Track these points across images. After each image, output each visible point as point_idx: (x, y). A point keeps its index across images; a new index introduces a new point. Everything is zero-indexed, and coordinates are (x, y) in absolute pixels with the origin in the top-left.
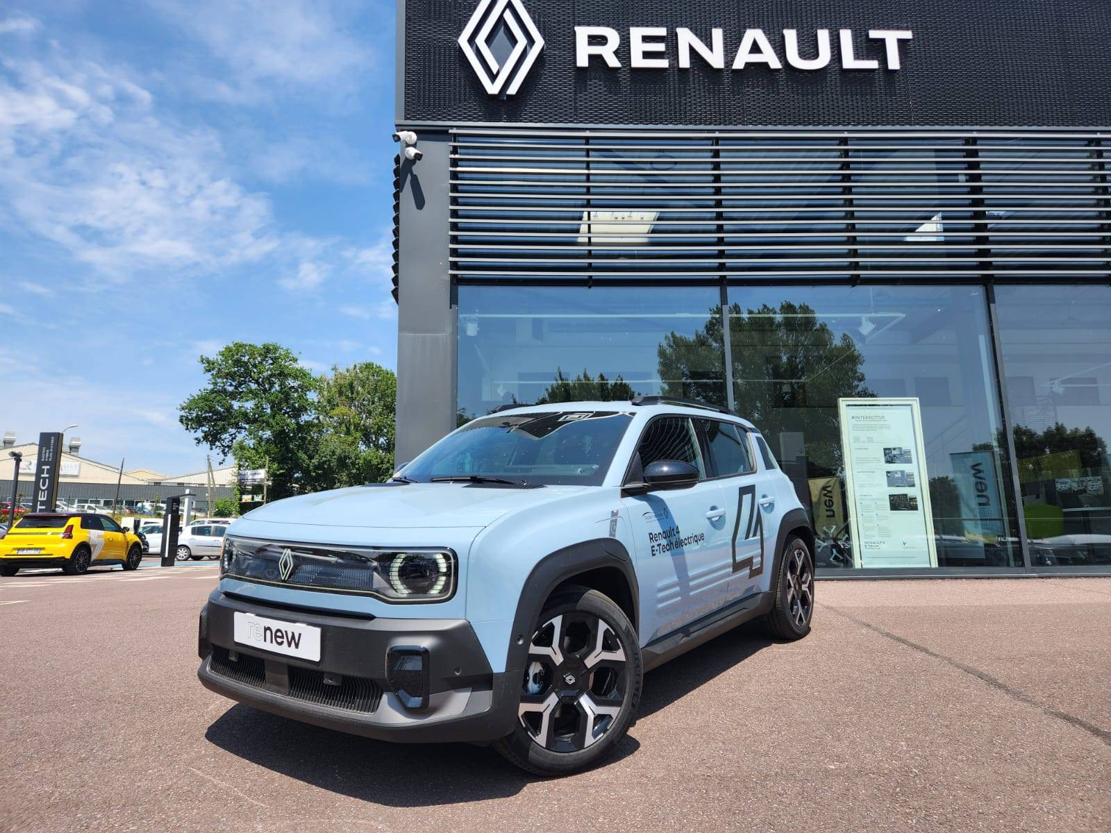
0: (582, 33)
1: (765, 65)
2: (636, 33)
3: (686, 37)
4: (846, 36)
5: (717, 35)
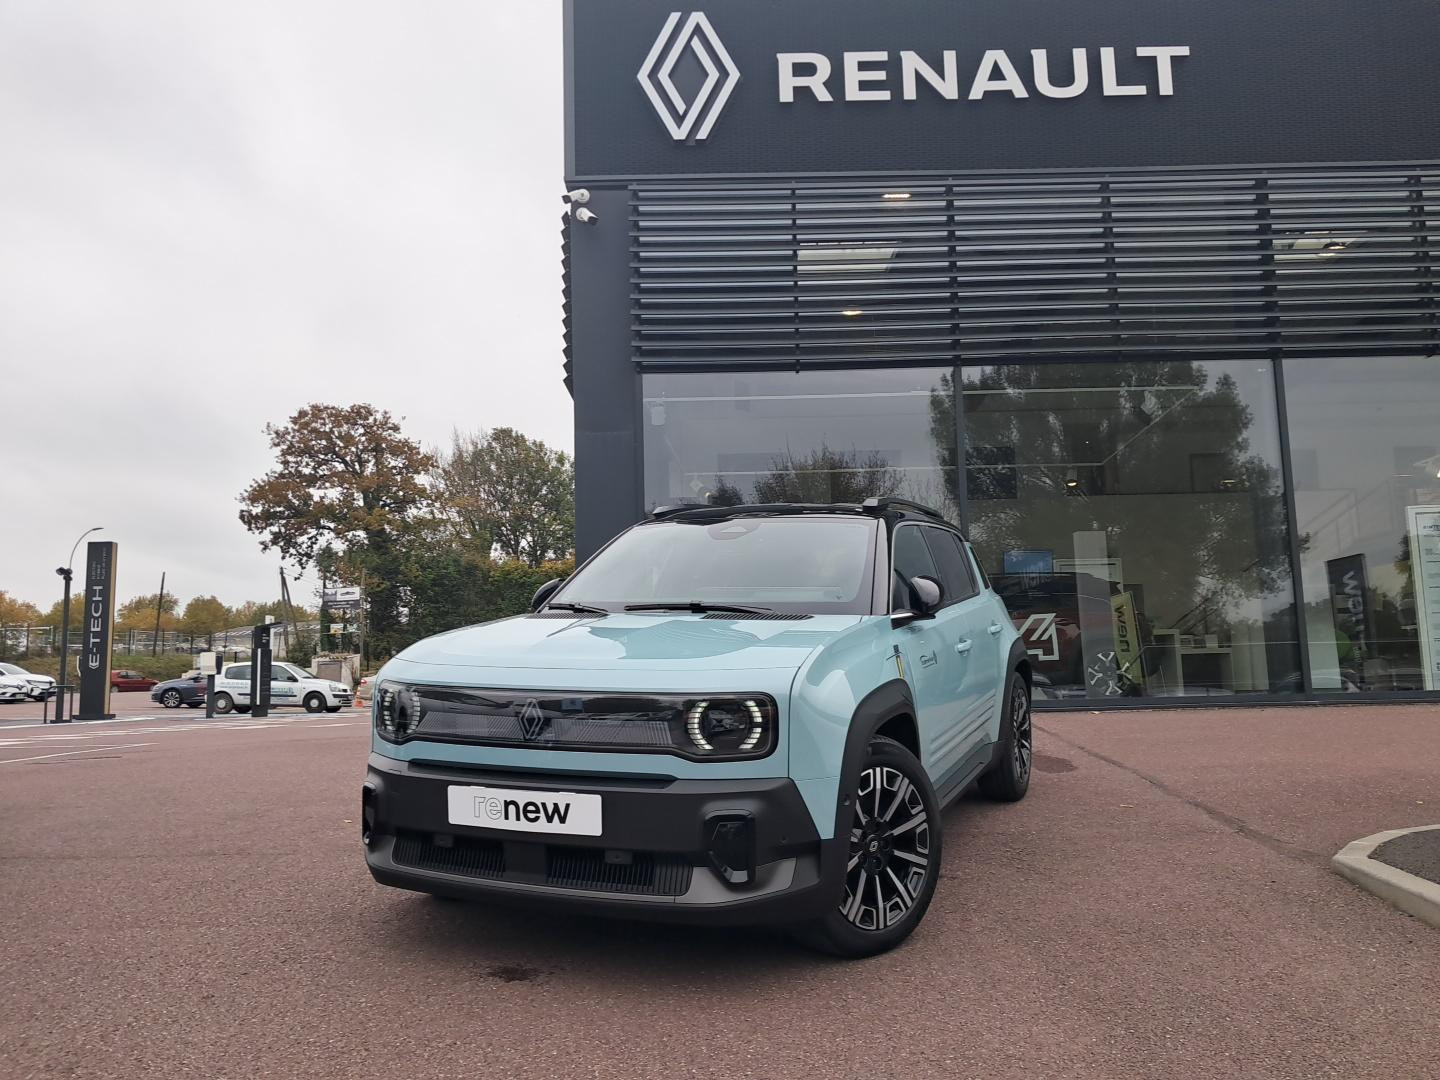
0: (786, 61)
1: (1009, 93)
2: (851, 59)
3: (912, 62)
4: (1108, 55)
5: (950, 58)
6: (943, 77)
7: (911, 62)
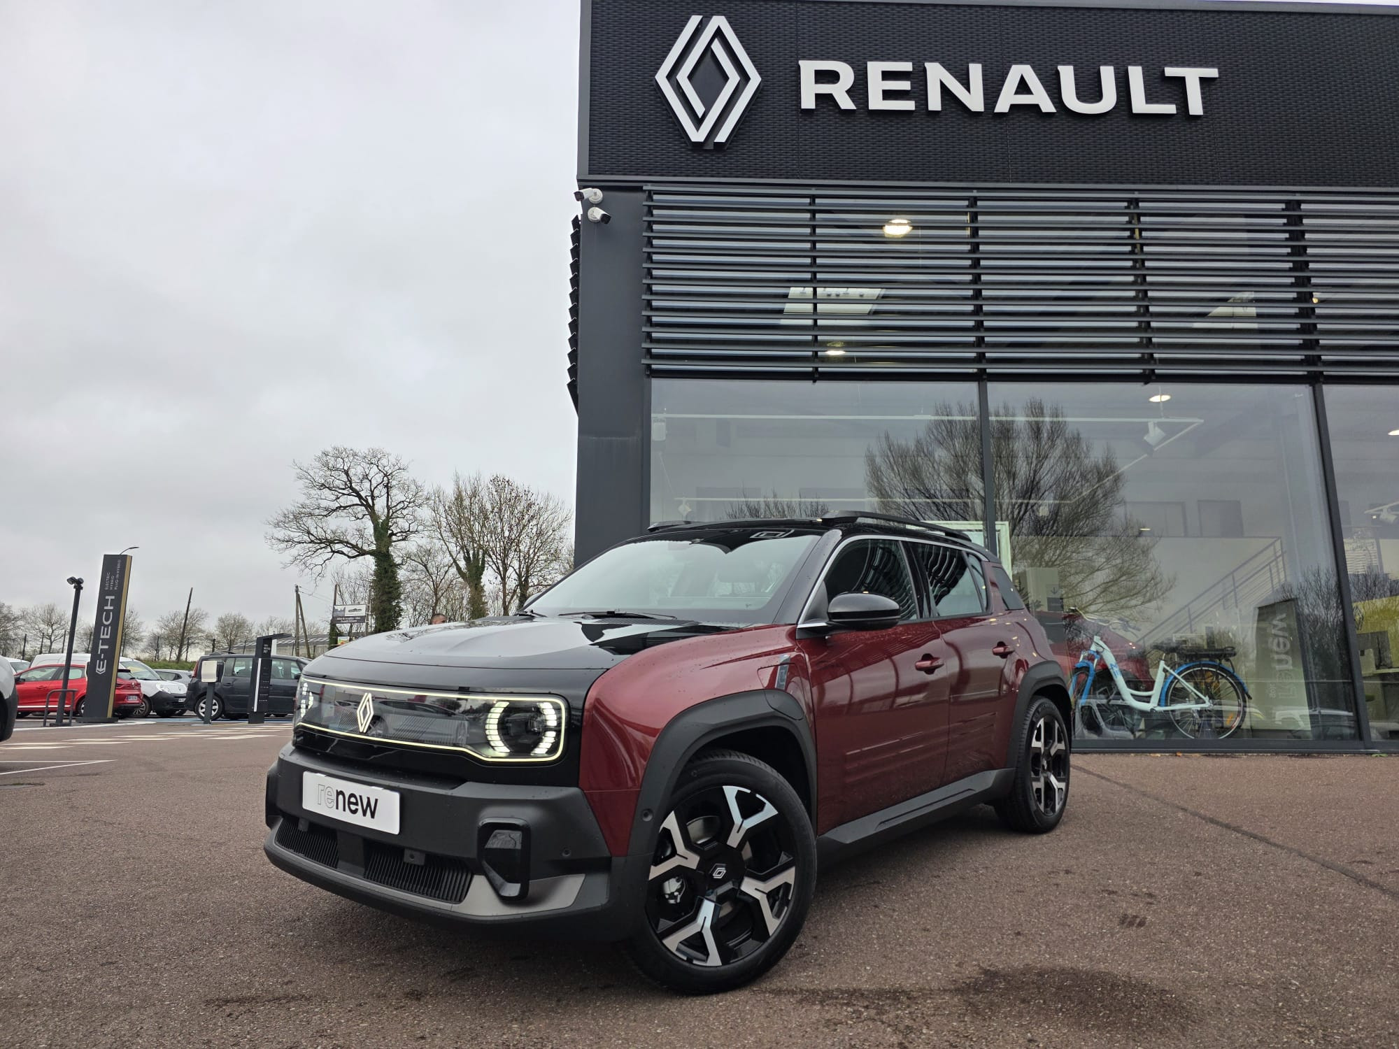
0: (808, 68)
1: (1037, 106)
2: (875, 69)
4: (1136, 75)
5: (976, 71)
6: (968, 90)
7: (936, 73)
